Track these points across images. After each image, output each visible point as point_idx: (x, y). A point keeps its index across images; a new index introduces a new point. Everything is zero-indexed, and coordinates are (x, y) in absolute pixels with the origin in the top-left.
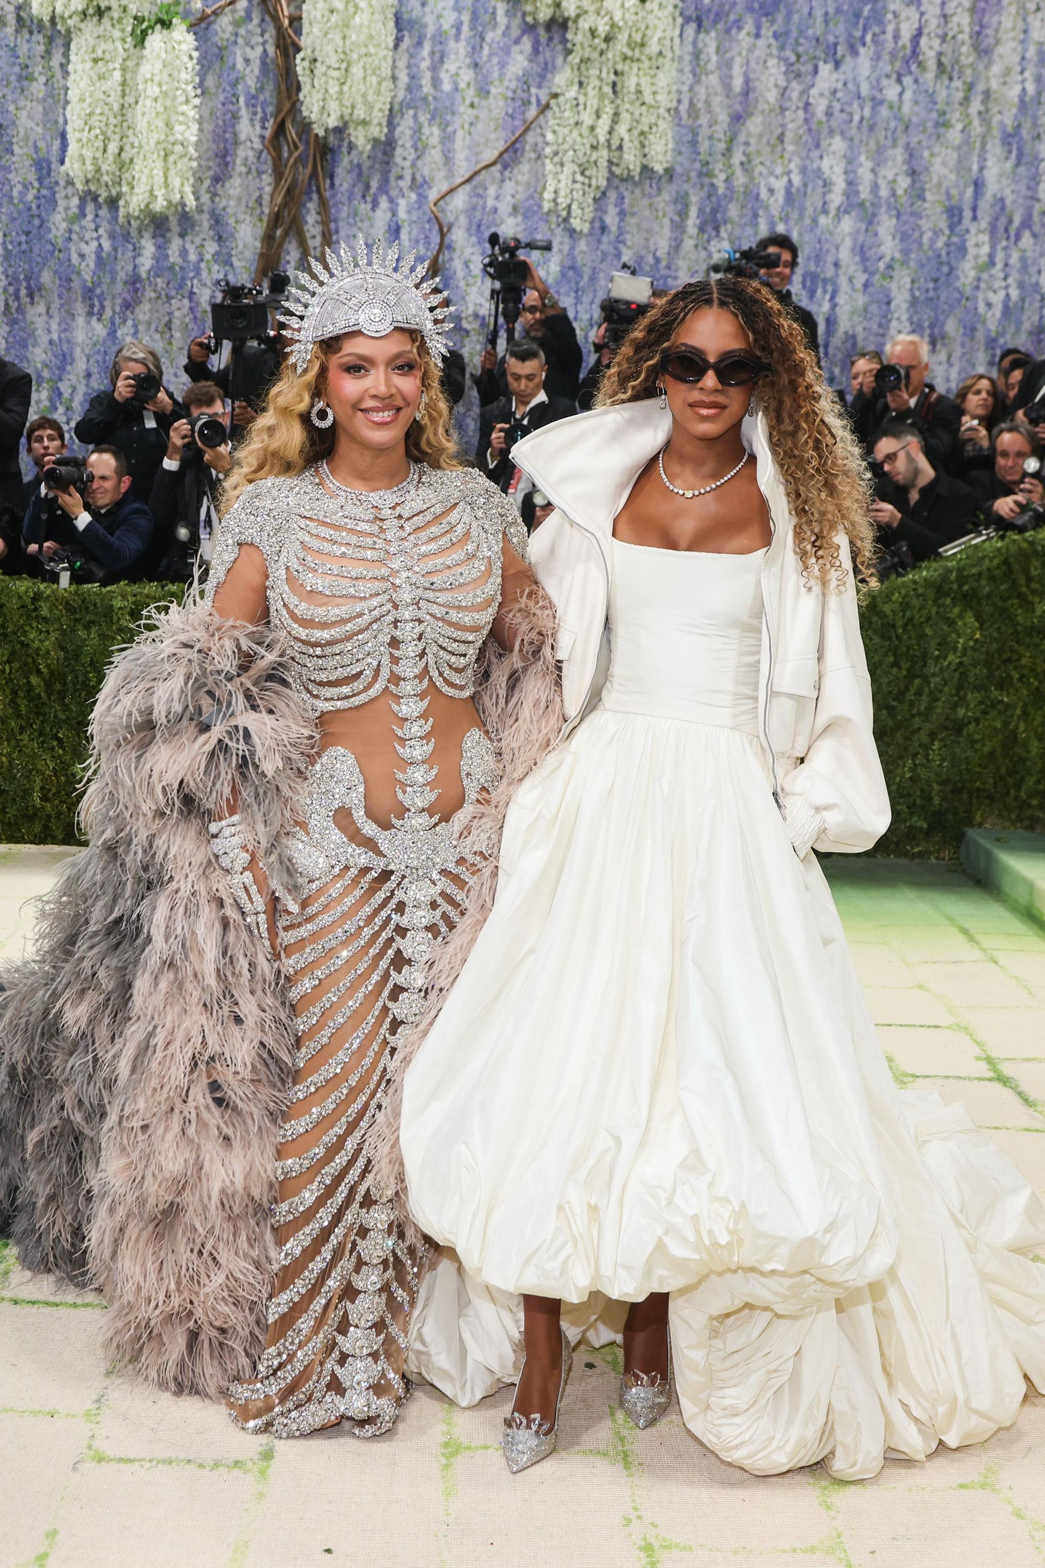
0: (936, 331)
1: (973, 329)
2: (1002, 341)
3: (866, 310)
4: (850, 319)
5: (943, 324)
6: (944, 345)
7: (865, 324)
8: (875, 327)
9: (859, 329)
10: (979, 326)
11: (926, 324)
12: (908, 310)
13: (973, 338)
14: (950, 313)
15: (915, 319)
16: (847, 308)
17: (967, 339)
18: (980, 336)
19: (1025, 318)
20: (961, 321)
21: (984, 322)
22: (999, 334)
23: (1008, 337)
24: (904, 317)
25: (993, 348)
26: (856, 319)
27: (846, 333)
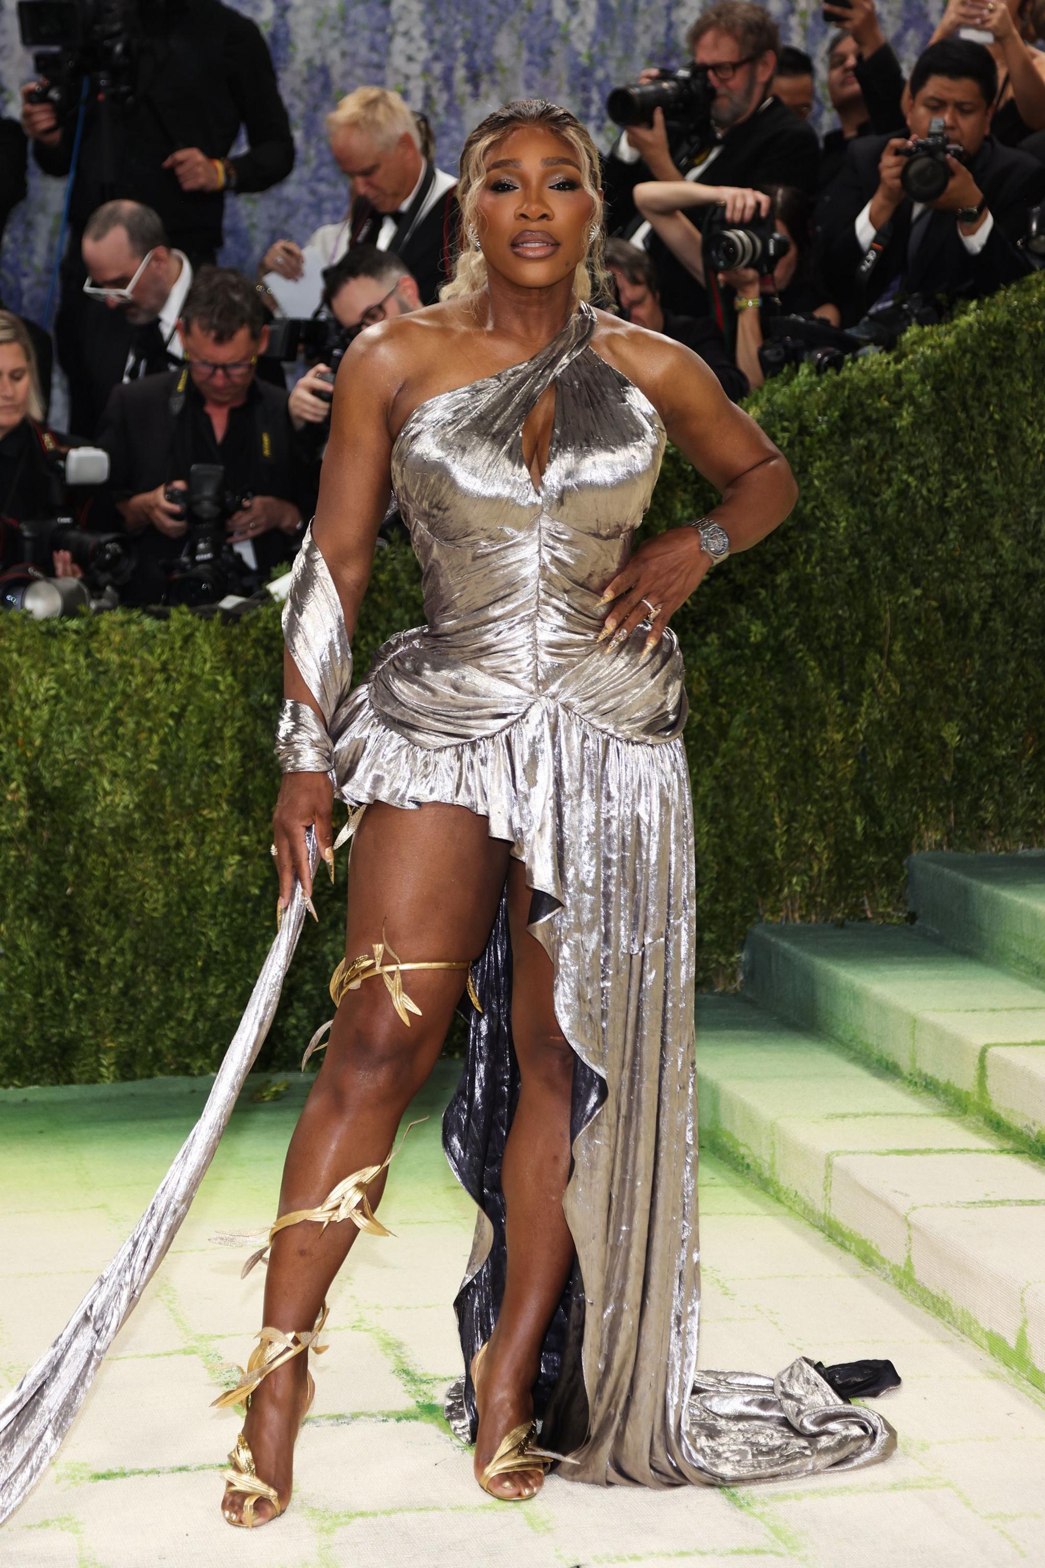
0: (478, 56)
1: (547, 52)
2: (600, 74)
3: (344, 16)
4: (316, 35)
5: (491, 44)
6: (494, 82)
7: (344, 44)
8: (363, 51)
9: (334, 55)
10: (556, 46)
11: (459, 43)
12: (423, 18)
13: (546, 69)
14: (502, 20)
15: (438, 34)
16: (308, 13)
17: (535, 71)
18: (560, 63)
19: (639, 28)
20: (523, 36)
21: (565, 38)
22: (596, 61)
23: (612, 65)
24: (417, 31)
25: (585, 88)
26: (328, 35)
27: (309, 62)
